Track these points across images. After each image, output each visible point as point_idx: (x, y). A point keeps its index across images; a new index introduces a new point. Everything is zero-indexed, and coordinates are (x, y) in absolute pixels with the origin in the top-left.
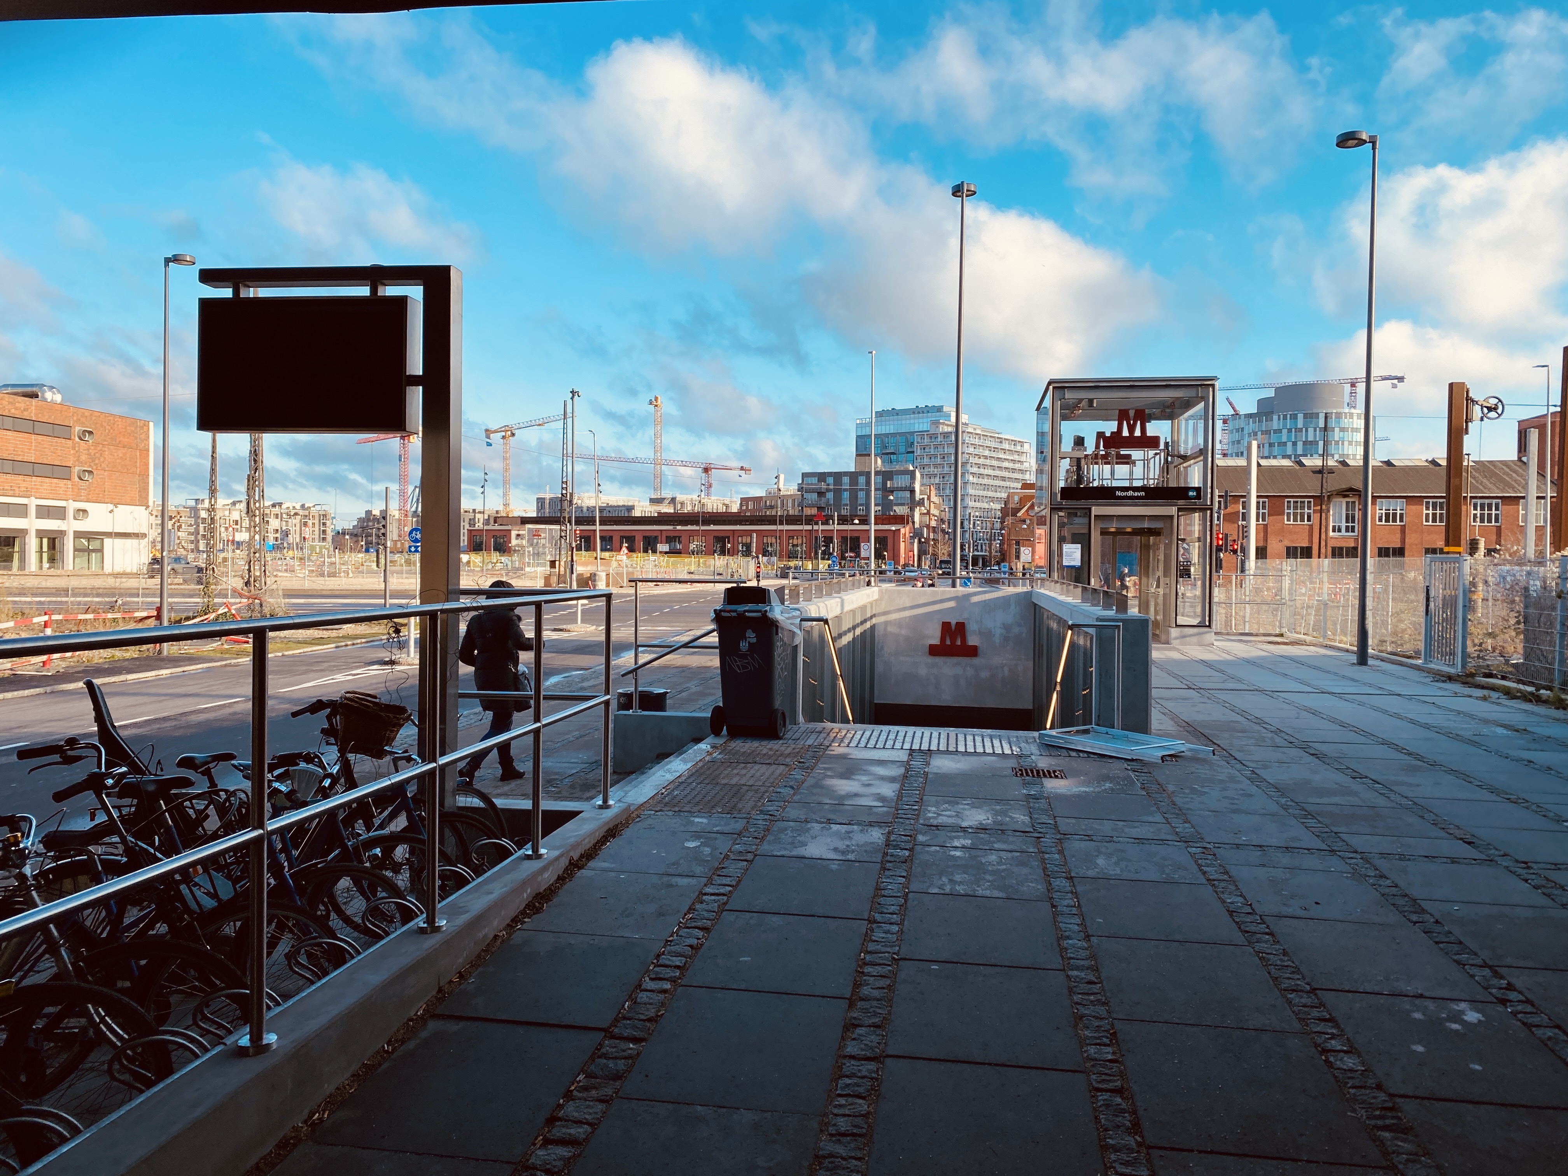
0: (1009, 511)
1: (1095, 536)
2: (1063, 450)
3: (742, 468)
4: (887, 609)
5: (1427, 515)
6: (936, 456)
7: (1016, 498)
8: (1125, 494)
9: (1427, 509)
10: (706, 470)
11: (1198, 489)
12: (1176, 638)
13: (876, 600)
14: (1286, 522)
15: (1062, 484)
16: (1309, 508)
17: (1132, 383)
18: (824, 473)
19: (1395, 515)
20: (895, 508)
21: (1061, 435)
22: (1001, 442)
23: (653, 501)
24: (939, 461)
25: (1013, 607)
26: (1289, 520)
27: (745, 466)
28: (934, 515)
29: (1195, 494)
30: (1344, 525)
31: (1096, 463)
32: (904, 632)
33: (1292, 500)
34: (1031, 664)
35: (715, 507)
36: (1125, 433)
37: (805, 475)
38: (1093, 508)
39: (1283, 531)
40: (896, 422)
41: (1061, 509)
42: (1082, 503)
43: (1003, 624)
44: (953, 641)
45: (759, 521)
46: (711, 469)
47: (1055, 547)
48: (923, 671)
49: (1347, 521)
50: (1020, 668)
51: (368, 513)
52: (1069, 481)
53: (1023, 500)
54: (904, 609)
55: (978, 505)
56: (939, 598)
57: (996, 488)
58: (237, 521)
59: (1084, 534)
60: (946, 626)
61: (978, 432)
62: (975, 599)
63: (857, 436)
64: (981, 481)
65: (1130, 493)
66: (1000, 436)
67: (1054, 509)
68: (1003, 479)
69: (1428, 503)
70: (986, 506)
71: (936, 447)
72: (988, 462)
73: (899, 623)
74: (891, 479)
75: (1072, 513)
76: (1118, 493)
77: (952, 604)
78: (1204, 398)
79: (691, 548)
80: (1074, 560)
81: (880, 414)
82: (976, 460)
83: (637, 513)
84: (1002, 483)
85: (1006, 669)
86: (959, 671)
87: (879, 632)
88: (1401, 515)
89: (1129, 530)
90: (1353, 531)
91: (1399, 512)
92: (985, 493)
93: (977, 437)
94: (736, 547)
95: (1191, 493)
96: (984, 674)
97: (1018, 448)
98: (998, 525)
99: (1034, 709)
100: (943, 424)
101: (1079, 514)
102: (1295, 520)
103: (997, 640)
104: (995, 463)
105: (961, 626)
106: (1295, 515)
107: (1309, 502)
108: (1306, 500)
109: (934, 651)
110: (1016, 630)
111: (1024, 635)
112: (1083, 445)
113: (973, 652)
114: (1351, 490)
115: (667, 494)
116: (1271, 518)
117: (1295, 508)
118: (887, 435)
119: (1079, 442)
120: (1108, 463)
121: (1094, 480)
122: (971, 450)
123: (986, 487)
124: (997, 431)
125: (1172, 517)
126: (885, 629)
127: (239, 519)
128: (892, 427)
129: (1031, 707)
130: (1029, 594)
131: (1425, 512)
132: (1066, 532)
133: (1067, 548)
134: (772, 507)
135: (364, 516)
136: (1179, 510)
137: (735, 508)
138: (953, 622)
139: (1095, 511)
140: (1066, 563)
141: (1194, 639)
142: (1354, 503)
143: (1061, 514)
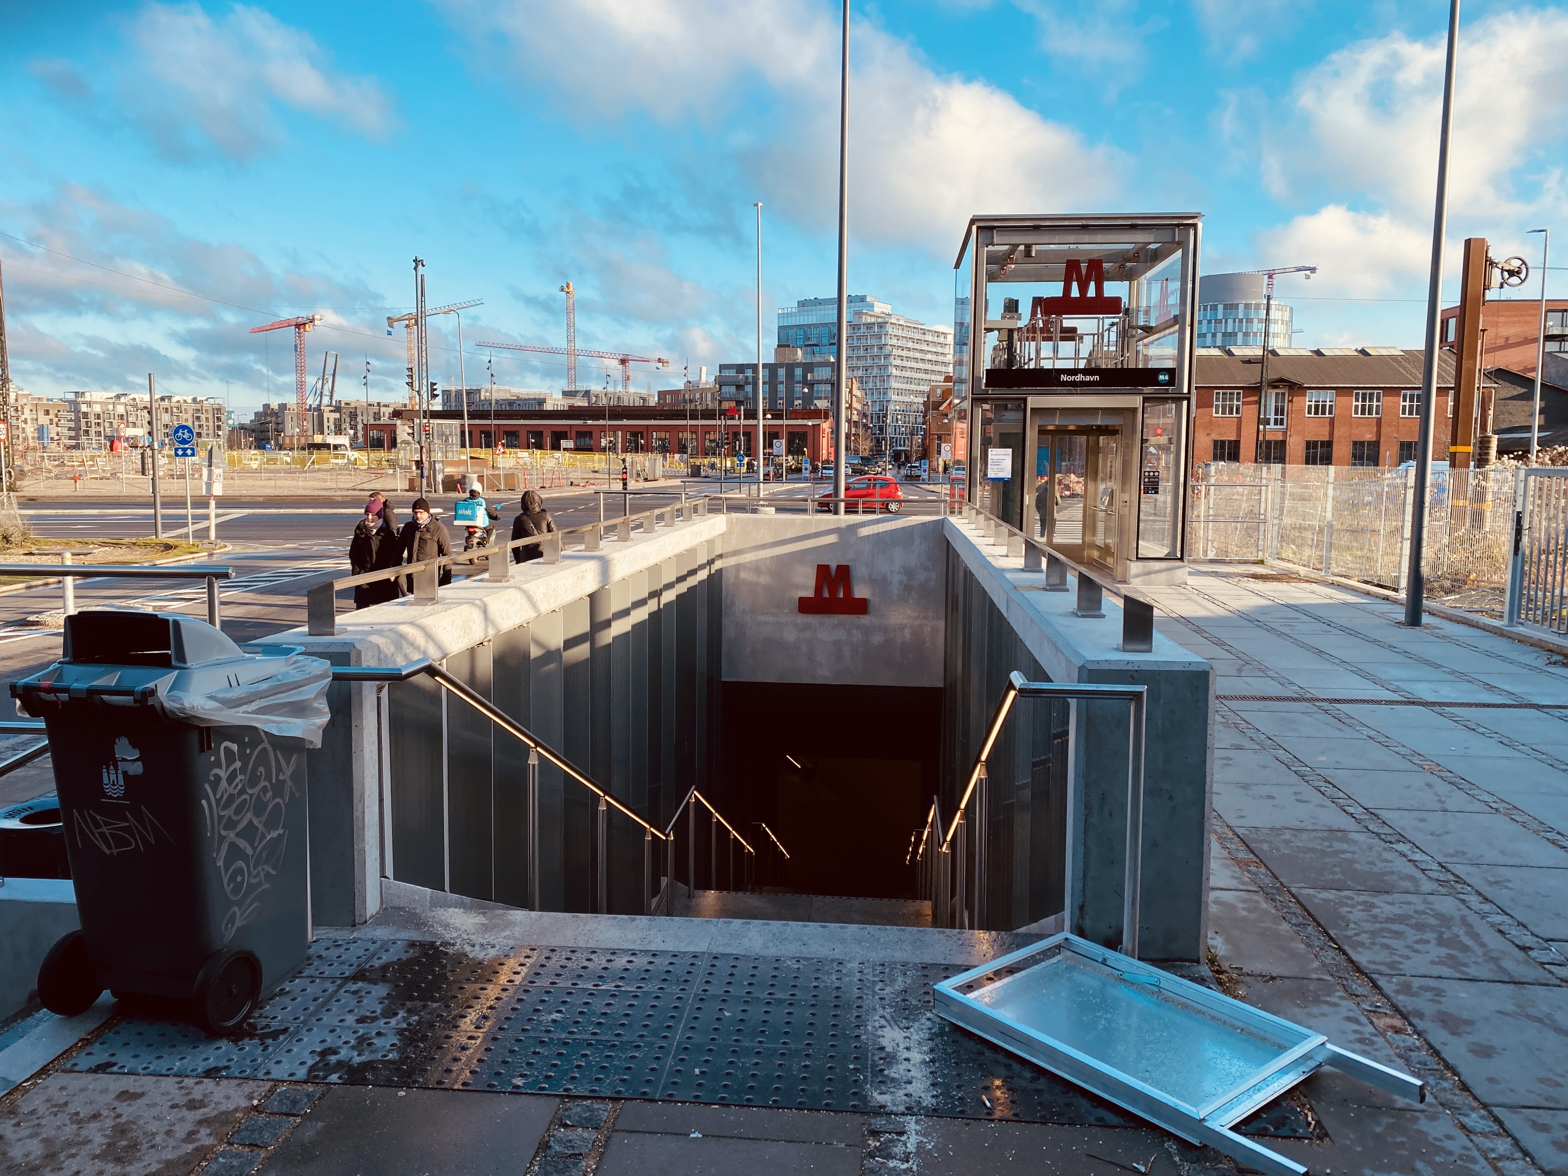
0: (932, 405)
1: (1031, 436)
2: (988, 318)
3: (659, 360)
4: (739, 548)
5: (1357, 407)
6: (859, 348)
7: (939, 391)
8: (1072, 378)
9: (1357, 400)
10: (623, 362)
11: (1171, 372)
12: (1137, 576)
13: (722, 535)
14: (1214, 415)
15: (988, 365)
16: (1238, 400)
17: (1084, 222)
18: (743, 365)
19: (1324, 407)
20: (815, 402)
21: (986, 300)
22: (924, 334)
23: (566, 394)
24: (862, 353)
25: (917, 542)
26: (1217, 412)
27: (662, 357)
28: (856, 409)
29: (1167, 378)
30: (1272, 417)
31: (1034, 339)
32: (764, 579)
33: (1221, 391)
34: (942, 624)
35: (631, 401)
36: (1075, 293)
37: (722, 367)
38: (1029, 399)
39: (1211, 424)
40: (818, 313)
41: (985, 401)
42: (1013, 393)
43: (904, 567)
44: (833, 592)
45: (674, 415)
46: (628, 360)
47: (977, 453)
48: (790, 636)
49: (1276, 414)
50: (927, 630)
51: (266, 406)
52: (997, 362)
53: (947, 393)
54: (764, 547)
55: (900, 398)
56: (813, 530)
57: (919, 381)
58: (122, 415)
59: (1017, 434)
60: (823, 571)
61: (901, 322)
62: (864, 532)
63: (779, 327)
64: (904, 374)
65: (1079, 378)
66: (923, 327)
67: (977, 400)
68: (926, 371)
69: (1357, 394)
70: (906, 399)
71: (859, 339)
72: (911, 354)
73: (756, 567)
74: (812, 372)
75: (1001, 406)
76: (1064, 378)
77: (832, 539)
78: (1182, 244)
79: (603, 444)
80: (1002, 470)
81: (802, 304)
82: (900, 352)
83: (548, 407)
84: (925, 376)
85: (907, 633)
86: (841, 634)
87: (728, 580)
88: (1331, 406)
89: (1072, 428)
90: (1282, 424)
91: (1328, 404)
92: (908, 387)
93: (900, 328)
94: (650, 442)
95: (1161, 377)
96: (877, 639)
97: (941, 340)
98: (920, 420)
99: (945, 688)
100: (866, 314)
101: (1010, 406)
102: (1224, 412)
103: (895, 589)
104: (918, 355)
105: (844, 571)
106: (1224, 407)
107: (1238, 394)
108: (1236, 391)
109: (806, 606)
110: (922, 576)
111: (932, 583)
112: (1017, 311)
113: (861, 607)
114: (1281, 380)
115: (581, 386)
116: (1200, 410)
117: (1224, 400)
118: (809, 326)
119: (1012, 307)
120: (1050, 339)
121: (1030, 360)
122: (894, 341)
123: (909, 380)
124: (921, 322)
125: (1134, 410)
126: (737, 576)
127: (125, 414)
128: (814, 317)
129: (941, 685)
130: (942, 523)
131: (1355, 403)
132: (991, 430)
133: (994, 454)
134: (691, 401)
135: (261, 410)
136: (1145, 400)
137: (653, 401)
138: (833, 566)
139: (1033, 402)
140: (991, 474)
141: (1162, 577)
142: (1283, 394)
143: (986, 406)
